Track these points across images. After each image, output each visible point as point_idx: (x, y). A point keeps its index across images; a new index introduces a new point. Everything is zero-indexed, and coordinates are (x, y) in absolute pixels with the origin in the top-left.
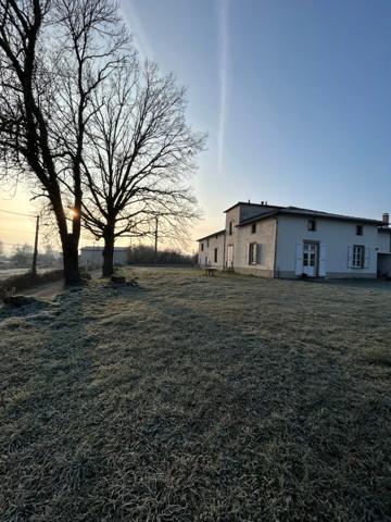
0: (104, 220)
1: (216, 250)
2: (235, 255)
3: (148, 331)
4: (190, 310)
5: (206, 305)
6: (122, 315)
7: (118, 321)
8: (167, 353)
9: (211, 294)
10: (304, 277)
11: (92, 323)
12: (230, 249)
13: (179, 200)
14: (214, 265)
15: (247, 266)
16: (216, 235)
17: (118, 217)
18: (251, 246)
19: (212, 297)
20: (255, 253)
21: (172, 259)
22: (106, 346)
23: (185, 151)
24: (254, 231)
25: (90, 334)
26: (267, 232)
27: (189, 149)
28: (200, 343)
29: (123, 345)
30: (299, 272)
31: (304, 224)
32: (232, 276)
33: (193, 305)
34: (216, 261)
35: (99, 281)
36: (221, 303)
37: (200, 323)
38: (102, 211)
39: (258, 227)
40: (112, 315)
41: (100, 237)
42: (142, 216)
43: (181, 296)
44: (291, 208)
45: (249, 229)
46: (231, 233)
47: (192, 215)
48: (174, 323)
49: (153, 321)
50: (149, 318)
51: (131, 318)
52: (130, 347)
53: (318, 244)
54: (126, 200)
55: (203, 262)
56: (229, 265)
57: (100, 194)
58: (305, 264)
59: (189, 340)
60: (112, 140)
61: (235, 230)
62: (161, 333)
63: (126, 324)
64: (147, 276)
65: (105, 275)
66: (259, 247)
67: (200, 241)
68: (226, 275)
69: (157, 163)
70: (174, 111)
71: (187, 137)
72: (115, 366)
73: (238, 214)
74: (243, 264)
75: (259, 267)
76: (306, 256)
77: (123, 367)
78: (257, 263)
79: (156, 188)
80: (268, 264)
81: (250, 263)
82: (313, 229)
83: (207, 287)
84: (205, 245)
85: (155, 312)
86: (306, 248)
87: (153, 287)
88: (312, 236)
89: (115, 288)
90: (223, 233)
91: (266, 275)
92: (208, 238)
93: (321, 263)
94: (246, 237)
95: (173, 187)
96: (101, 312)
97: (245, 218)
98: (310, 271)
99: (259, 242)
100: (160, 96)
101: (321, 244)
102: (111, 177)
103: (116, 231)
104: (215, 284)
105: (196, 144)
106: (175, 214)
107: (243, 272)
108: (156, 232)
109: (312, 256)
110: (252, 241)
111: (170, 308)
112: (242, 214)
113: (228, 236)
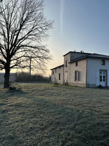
0: (5, 61)
1: (60, 74)
2: (69, 76)
3: (27, 107)
4: (45, 100)
5: (52, 98)
6: (16, 102)
7: (15, 104)
8: (35, 113)
9: (55, 94)
10: (100, 87)
11: (4, 105)
12: (66, 74)
13: (41, 51)
14: (59, 82)
15: (74, 82)
16: (60, 67)
17: (12, 59)
18: (76, 72)
19: (55, 95)
20: (77, 75)
21: (38, 79)
22: (11, 112)
23: (44, 28)
24: (77, 65)
25: (4, 109)
26: (82, 65)
27: (46, 27)
28: (47, 110)
29: (18, 112)
30: (98, 85)
31: (99, 62)
32: (66, 87)
33: (46, 98)
34: (60, 79)
35: (3, 90)
36: (58, 98)
37: (48, 104)
38: (4, 56)
39: (79, 63)
40: (11, 103)
41: (3, 68)
42: (23, 58)
43: (41, 95)
44: (95, 54)
45: (75, 64)
46: (66, 66)
47: (48, 58)
48: (38, 104)
49: (29, 104)
50: (28, 103)
51: (20, 103)
52: (21, 112)
53: (106, 71)
54: (16, 51)
55: (53, 80)
56: (66, 81)
57: (3, 48)
58: (101, 80)
59: (43, 110)
60: (9, 23)
61: (68, 64)
62: (32, 108)
63: (18, 105)
64: (25, 87)
65: (5, 87)
66: (79, 73)
67: (52, 70)
68: (64, 86)
69: (30, 33)
70: (38, 10)
71: (44, 22)
72: (16, 118)
73: (70, 57)
74: (72, 81)
75: (79, 82)
76: (101, 77)
77: (19, 118)
78: (79, 80)
79: (30, 45)
80: (83, 81)
81: (75, 80)
82: (104, 64)
83: (54, 91)
84: (54, 72)
85: (30, 101)
86: (101, 73)
87: (29, 92)
88: (103, 67)
89: (11, 92)
90: (63, 66)
91: (82, 86)
92: (56, 68)
93: (108, 80)
94: (73, 68)
95: (38, 45)
96: (7, 102)
97: (73, 59)
98: (103, 84)
99: (79, 71)
100: (32, 3)
101: (108, 71)
102: (8, 40)
103: (11, 66)
104: (58, 90)
105: (49, 25)
106: (40, 57)
107: (72, 85)
108: (30, 66)
109: (104, 77)
110: (76, 70)
111: (36, 99)
112: (71, 57)
113: (65, 68)
